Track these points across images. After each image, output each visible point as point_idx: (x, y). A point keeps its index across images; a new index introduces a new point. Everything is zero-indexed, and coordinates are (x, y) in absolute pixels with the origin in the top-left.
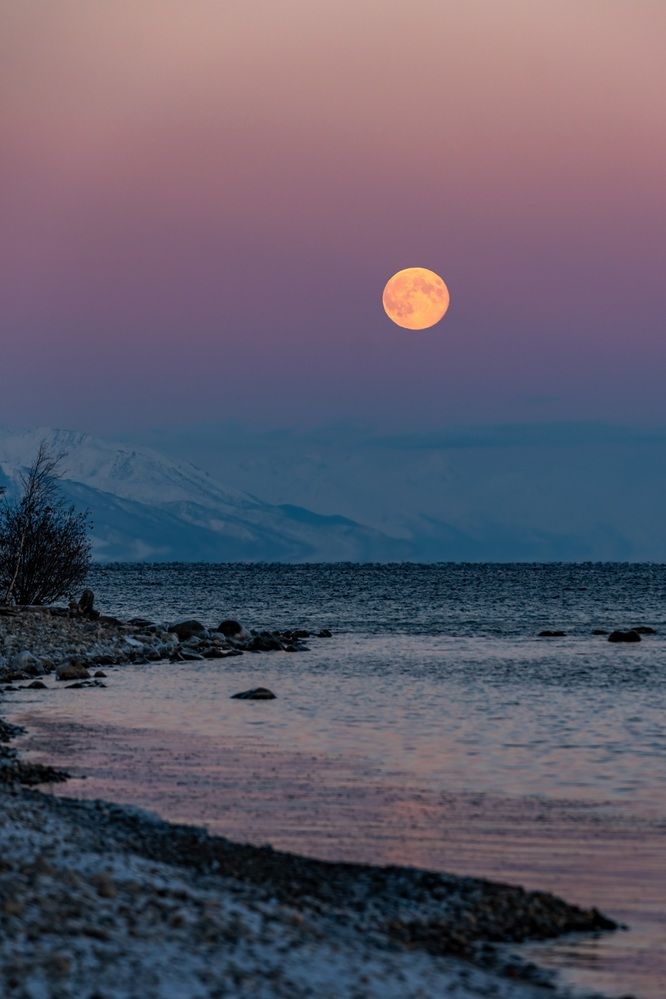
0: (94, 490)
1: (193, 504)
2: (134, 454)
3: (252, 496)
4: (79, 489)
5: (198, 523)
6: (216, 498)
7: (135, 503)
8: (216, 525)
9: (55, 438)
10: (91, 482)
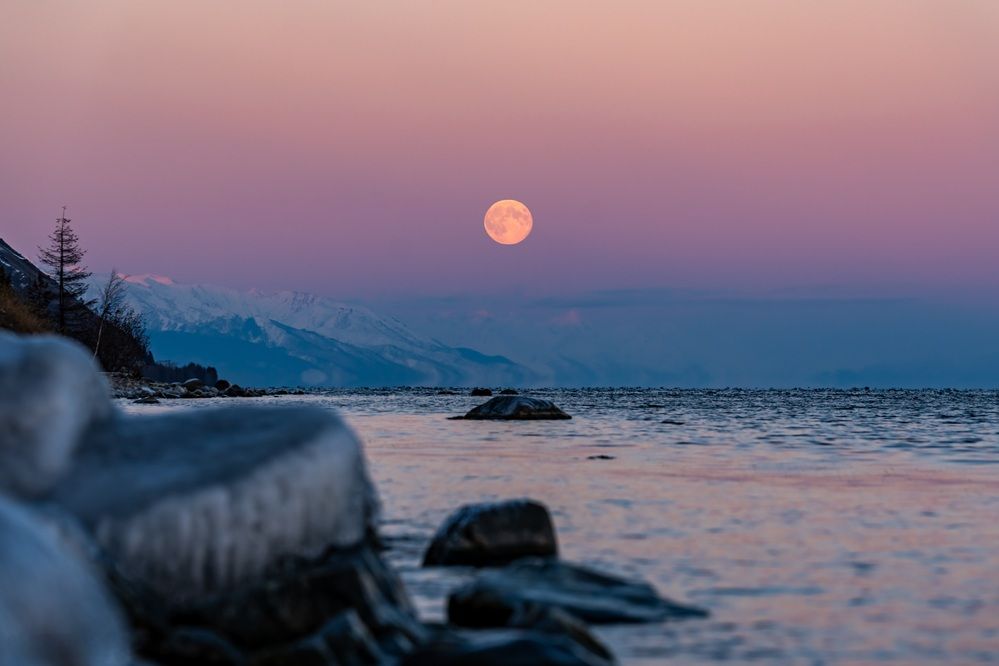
0: (323, 337)
1: (395, 347)
2: (351, 310)
3: (436, 341)
4: (312, 336)
5: (397, 361)
6: (411, 343)
7: (352, 346)
8: (412, 363)
9: (294, 299)
10: (321, 331)
